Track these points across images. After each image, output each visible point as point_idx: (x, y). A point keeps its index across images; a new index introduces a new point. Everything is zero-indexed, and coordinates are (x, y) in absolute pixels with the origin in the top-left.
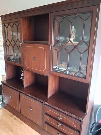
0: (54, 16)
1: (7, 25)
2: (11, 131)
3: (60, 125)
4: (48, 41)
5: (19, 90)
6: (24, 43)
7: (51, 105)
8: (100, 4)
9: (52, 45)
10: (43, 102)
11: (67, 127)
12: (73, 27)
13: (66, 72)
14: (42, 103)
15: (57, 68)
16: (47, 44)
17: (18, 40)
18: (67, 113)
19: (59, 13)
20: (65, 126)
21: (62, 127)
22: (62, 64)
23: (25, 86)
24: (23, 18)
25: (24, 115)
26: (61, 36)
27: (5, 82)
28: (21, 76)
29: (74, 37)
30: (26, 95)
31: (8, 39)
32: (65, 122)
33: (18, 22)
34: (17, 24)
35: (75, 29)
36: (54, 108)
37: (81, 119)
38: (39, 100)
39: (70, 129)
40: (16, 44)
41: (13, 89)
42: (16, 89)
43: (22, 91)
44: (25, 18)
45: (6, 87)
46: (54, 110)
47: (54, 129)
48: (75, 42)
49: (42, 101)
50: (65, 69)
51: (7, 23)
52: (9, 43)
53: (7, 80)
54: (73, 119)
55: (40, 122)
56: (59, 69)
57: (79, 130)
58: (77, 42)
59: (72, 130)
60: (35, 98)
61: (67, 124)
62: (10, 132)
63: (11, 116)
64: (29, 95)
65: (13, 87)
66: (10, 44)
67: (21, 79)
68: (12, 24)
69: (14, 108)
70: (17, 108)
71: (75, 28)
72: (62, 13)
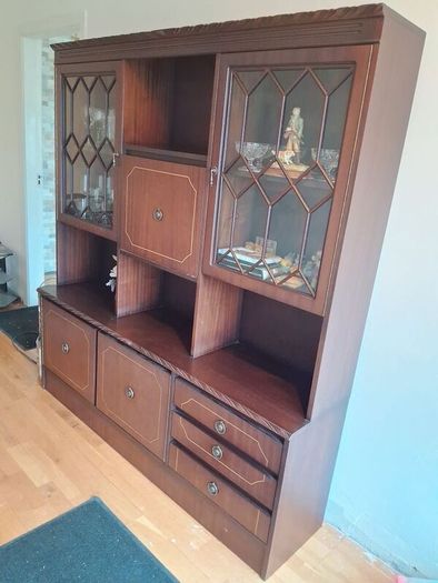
0: (231, 67)
1: (72, 81)
2: (57, 461)
3: (219, 451)
4: (205, 152)
5: (95, 323)
6: (128, 153)
7: (196, 382)
8: (378, 42)
9: (217, 170)
10: (172, 368)
11: (241, 461)
12: (297, 112)
13: (261, 272)
14: (170, 372)
15: (230, 255)
16: (204, 165)
17: (106, 139)
18: (241, 409)
19: (249, 58)
20: (233, 456)
21: (224, 458)
22: (254, 242)
23: (120, 311)
24: (128, 60)
25: (108, 411)
26: (253, 142)
27: (53, 293)
28: (111, 275)
29: (297, 147)
30: (119, 342)
31: (72, 135)
32: (235, 441)
33: (113, 73)
34: (108, 80)
35: (301, 120)
36: (204, 392)
37: (283, 433)
38: (159, 360)
39: (248, 466)
40: (97, 155)
41: (78, 317)
42: (87, 318)
43: (104, 328)
44: (139, 61)
45: (52, 309)
46: (203, 397)
47: (199, 467)
48: (295, 168)
49: (168, 365)
50: (255, 261)
51: (73, 75)
52: (76, 149)
53: (59, 286)
54: (260, 433)
55: (157, 441)
56: (234, 259)
57: (276, 472)
58: (303, 168)
59: (257, 472)
60: (146, 352)
61: (243, 450)
62: (54, 466)
63: (64, 416)
64: (130, 343)
65: (77, 312)
66: (80, 152)
67: (110, 287)
68: (89, 80)
69: (76, 386)
70: (86, 389)
71: (301, 115)
72: (259, 58)
